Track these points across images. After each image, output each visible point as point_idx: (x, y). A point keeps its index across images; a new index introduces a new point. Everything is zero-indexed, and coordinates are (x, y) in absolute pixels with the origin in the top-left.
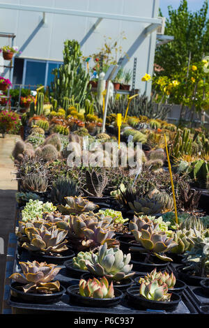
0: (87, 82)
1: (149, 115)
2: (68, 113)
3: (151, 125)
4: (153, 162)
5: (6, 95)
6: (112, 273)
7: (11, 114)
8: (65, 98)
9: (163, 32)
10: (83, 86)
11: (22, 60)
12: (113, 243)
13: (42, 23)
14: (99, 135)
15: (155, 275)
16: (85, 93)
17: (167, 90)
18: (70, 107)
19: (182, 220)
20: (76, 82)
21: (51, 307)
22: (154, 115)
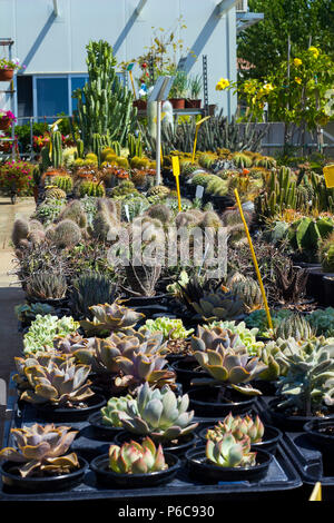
0: (130, 104)
1: (232, 146)
2: (102, 158)
3: (235, 162)
4: (231, 228)
5: (10, 137)
6: (161, 428)
7: (21, 165)
8: (95, 135)
9: (246, 8)
10: (124, 111)
11: (29, 78)
12: (166, 376)
13: (54, 15)
14: (152, 189)
15: (231, 422)
16: (128, 121)
18: (105, 149)
19: (278, 322)
20: (111, 107)
21: (67, 496)
22: (241, 144)
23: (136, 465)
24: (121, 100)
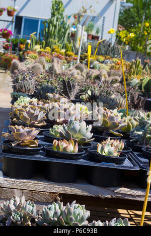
0: (68, 31)
1: (112, 56)
2: (53, 50)
3: (113, 62)
4: (112, 78)
5: (9, 42)
6: (77, 138)
7: (12, 56)
8: (51, 40)
10: (65, 33)
11: (21, 18)
15: (109, 141)
16: (66, 39)
17: (126, 40)
18: (54, 46)
19: (131, 113)
20: (59, 30)
22: (116, 56)
23: (65, 149)
24: (64, 28)
